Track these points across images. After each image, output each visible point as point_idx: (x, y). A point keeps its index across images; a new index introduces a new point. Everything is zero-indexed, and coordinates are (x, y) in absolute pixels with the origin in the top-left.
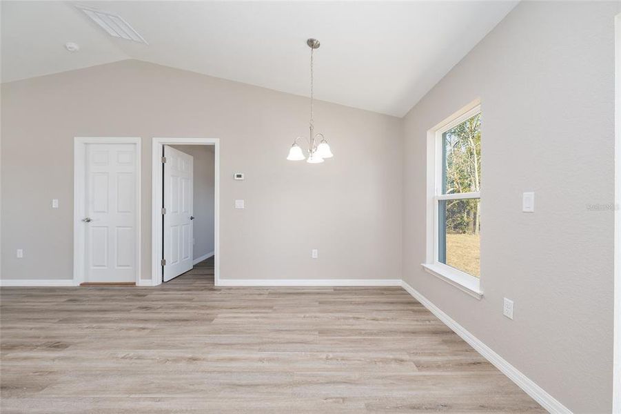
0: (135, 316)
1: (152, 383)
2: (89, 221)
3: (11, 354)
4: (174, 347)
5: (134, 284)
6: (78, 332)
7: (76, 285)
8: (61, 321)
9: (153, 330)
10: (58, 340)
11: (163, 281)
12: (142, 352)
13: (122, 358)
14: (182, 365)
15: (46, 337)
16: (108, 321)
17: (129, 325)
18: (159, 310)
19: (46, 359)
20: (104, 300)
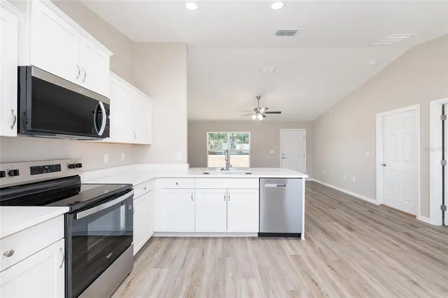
0: (397, 235)
1: (377, 272)
2: (385, 165)
3: (334, 223)
4: (408, 267)
5: (415, 217)
6: (361, 227)
7: (377, 204)
8: (360, 219)
9: (402, 250)
10: (351, 226)
11: (443, 224)
12: (384, 255)
13: (372, 251)
14: (402, 279)
15: (348, 223)
16: (380, 230)
17: (390, 239)
18: (419, 242)
19: (342, 231)
20: (387, 219)
